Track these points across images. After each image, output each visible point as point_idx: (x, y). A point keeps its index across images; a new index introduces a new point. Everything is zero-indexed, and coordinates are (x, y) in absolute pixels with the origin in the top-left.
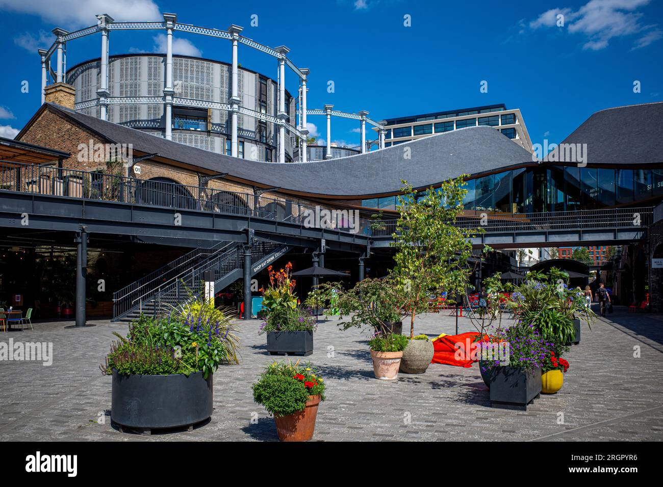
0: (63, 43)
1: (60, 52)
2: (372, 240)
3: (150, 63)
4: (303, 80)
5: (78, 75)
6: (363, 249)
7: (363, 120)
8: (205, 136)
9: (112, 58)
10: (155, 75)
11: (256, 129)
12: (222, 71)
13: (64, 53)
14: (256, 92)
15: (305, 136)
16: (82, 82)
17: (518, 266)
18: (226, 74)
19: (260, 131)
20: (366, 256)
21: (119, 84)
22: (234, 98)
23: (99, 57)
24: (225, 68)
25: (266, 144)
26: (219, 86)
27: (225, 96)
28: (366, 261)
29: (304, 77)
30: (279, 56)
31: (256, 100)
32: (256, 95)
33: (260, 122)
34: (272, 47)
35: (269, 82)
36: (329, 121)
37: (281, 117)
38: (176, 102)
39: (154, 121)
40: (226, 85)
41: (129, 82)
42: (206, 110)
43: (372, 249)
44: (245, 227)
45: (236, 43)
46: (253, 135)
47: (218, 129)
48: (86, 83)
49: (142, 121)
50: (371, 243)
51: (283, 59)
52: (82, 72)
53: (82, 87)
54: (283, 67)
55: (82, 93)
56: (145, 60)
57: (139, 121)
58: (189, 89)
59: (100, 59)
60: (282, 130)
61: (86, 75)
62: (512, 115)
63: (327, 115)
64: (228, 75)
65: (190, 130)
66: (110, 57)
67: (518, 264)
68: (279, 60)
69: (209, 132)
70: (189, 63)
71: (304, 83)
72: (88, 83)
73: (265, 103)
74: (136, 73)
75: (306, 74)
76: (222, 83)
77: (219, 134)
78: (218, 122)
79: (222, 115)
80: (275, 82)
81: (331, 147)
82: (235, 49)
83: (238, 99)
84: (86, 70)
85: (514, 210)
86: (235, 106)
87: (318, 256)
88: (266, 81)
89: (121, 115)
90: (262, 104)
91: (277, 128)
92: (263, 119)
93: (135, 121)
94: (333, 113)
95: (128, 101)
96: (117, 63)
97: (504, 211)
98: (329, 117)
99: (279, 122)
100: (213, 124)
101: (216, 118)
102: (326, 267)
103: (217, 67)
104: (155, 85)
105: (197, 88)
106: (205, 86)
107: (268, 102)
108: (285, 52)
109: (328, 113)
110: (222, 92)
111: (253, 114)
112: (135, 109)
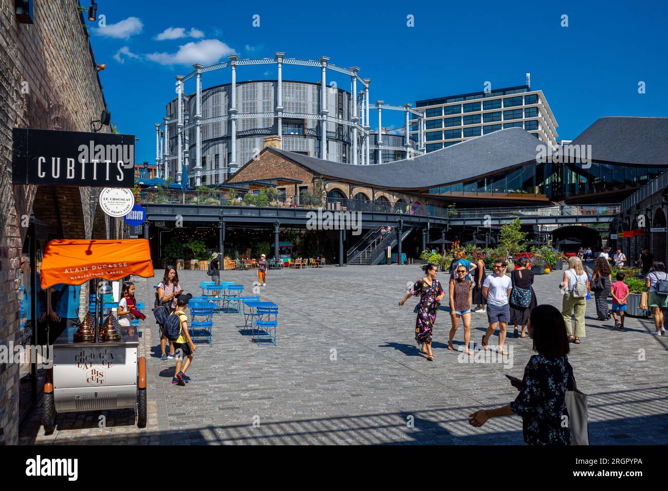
0: (200, 74)
1: (198, 80)
2: (449, 221)
3: (264, 87)
4: (366, 88)
5: (209, 96)
6: (445, 226)
7: (407, 111)
8: (302, 139)
9: (238, 83)
10: (267, 96)
11: (336, 131)
12: (313, 89)
13: (201, 81)
14: (336, 103)
15: (368, 132)
16: (213, 101)
17: (540, 231)
18: (316, 92)
19: (339, 133)
20: (446, 230)
21: (241, 103)
22: (324, 110)
23: (230, 83)
24: (316, 87)
25: (343, 140)
26: (311, 101)
27: (316, 108)
28: (445, 233)
29: (367, 86)
30: (353, 74)
31: (336, 109)
32: (336, 105)
33: (339, 125)
34: (348, 69)
35: (344, 93)
36: (380, 113)
37: (355, 121)
38: (284, 115)
39: (267, 129)
40: (316, 100)
41: (249, 101)
42: (303, 120)
43: (450, 226)
44: (399, 219)
45: (324, 69)
46: (334, 135)
47: (311, 133)
48: (216, 102)
49: (259, 129)
50: (449, 222)
51: (355, 77)
52: (213, 94)
53: (213, 105)
54: (355, 83)
55: (213, 109)
56: (260, 85)
57: (257, 129)
58: (291, 104)
59: (231, 84)
60: (355, 130)
61: (216, 96)
62: (536, 108)
63: (379, 109)
64: (317, 92)
65: (291, 135)
66: (236, 83)
67: (540, 229)
68: (352, 77)
69: (305, 136)
70: (291, 85)
71: (367, 90)
72: (218, 102)
73: (342, 109)
74: (254, 95)
75: (369, 83)
76: (313, 98)
77: (312, 136)
78: (311, 127)
79: (313, 122)
80: (349, 94)
81: (382, 134)
82: (324, 74)
83: (326, 111)
84: (216, 92)
85: (537, 192)
86: (325, 116)
87: (426, 232)
88: (342, 93)
89: (244, 125)
90: (340, 111)
91: (350, 129)
92: (340, 122)
93: (254, 129)
94: (383, 107)
95: (249, 116)
96: (241, 87)
97: (529, 193)
98: (380, 110)
99: (352, 124)
100: (308, 129)
101: (310, 125)
102: (445, 239)
103: (310, 87)
104: (268, 102)
105: (297, 104)
106: (302, 102)
107: (344, 109)
108: (356, 71)
109: (379, 107)
110: (313, 105)
111: (334, 120)
112: (254, 120)
